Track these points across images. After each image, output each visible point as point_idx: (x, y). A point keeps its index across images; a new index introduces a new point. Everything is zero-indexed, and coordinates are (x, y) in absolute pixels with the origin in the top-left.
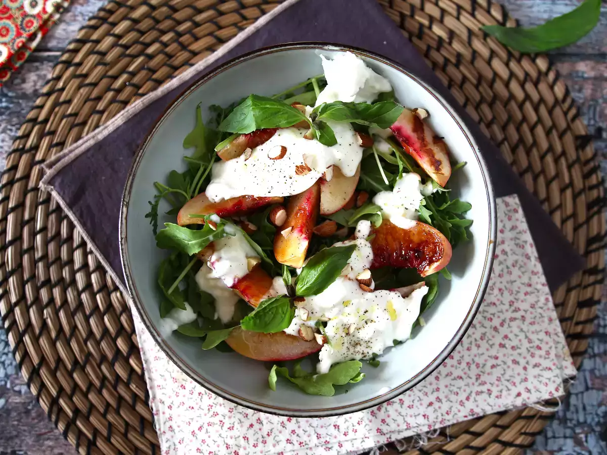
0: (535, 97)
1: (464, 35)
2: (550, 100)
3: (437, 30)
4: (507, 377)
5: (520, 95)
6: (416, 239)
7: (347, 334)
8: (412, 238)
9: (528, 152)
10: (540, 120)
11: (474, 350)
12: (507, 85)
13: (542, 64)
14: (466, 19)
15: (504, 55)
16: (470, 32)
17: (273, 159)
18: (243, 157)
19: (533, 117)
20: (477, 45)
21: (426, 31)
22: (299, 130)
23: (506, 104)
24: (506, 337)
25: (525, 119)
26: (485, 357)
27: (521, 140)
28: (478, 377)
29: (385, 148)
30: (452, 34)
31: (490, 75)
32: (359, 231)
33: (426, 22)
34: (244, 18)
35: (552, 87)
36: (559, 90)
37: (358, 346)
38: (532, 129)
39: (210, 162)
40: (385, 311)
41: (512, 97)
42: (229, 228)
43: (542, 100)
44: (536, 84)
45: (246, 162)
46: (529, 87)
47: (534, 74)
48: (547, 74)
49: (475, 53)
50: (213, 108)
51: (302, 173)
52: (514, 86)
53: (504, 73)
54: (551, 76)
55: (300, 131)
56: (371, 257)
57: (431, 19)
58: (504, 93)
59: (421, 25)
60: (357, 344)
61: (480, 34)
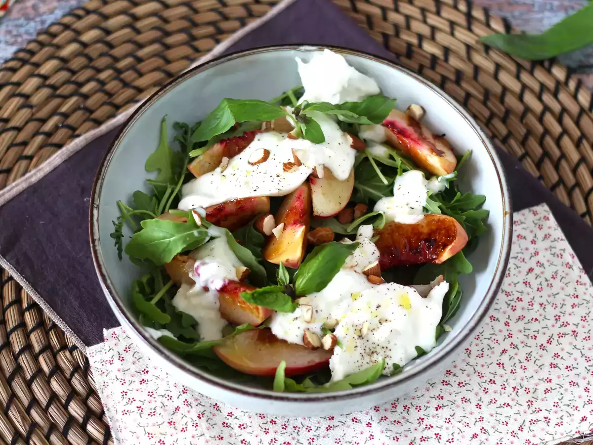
0: (557, 108)
1: (463, 51)
2: (574, 109)
3: (429, 48)
4: (566, 401)
5: (537, 107)
6: (425, 230)
7: (359, 336)
8: (421, 230)
9: (557, 166)
10: (565, 131)
11: (520, 373)
12: (520, 98)
13: (559, 73)
14: (462, 34)
15: (513, 68)
16: (469, 48)
17: (255, 164)
18: (218, 170)
19: (557, 129)
20: (479, 59)
21: (415, 49)
22: (281, 133)
23: (522, 117)
24: (556, 355)
25: (547, 132)
26: (535, 380)
27: (546, 154)
28: (530, 403)
29: (380, 152)
30: (447, 51)
31: (498, 89)
32: (361, 235)
33: (414, 41)
34: (197, 50)
35: (575, 97)
36: (584, 98)
37: (375, 355)
38: (558, 141)
39: (176, 184)
40: (400, 307)
41: (527, 110)
42: (213, 231)
43: (564, 110)
44: (555, 95)
45: (223, 174)
46: (547, 98)
47: (551, 84)
48: (566, 83)
49: (477, 69)
50: (177, 126)
51: (290, 169)
52: (529, 98)
53: (515, 86)
54: (572, 85)
55: (283, 135)
56: (377, 253)
57: (420, 37)
58: (518, 107)
59: (409, 45)
60: (373, 353)
61: (481, 48)
